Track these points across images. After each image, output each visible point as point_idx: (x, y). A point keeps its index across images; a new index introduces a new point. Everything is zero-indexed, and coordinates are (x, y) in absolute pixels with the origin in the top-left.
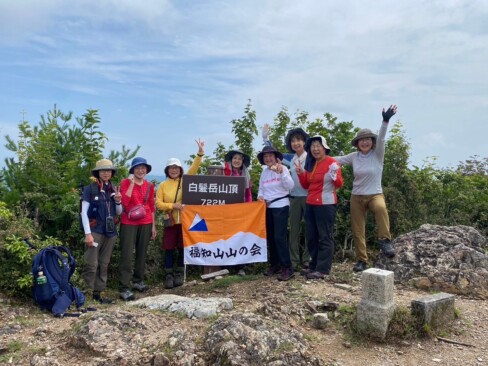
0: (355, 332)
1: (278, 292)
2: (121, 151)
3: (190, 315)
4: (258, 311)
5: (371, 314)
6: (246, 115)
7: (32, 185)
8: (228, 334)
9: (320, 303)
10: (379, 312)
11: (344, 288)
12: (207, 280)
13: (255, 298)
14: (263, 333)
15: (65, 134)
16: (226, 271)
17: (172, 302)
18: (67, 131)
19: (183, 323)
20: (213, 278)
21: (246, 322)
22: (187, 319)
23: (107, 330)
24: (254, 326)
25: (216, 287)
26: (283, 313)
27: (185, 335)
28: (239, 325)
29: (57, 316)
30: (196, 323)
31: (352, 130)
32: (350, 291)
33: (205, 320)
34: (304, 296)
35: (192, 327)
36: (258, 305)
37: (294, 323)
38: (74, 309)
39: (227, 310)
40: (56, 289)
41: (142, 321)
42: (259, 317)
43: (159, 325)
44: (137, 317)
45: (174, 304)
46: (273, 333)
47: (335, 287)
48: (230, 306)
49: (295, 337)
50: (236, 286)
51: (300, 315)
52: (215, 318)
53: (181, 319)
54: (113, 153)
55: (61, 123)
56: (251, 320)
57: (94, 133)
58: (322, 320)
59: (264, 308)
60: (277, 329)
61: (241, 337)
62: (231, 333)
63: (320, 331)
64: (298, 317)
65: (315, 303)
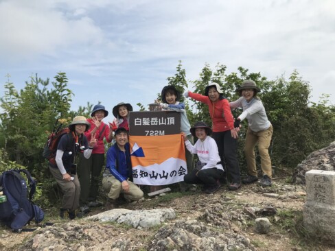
0: (303, 235)
1: (214, 203)
2: (86, 106)
3: (135, 226)
4: (200, 219)
5: (319, 216)
6: (178, 73)
7: (15, 129)
8: (171, 242)
9: (258, 209)
10: (329, 214)
11: (273, 197)
12: (153, 197)
13: (195, 208)
14: (209, 240)
15: (44, 95)
16: (168, 189)
17: (120, 214)
18: (46, 92)
19: (129, 233)
20: (158, 195)
21: (190, 229)
22: (133, 229)
23: (52, 242)
24: (198, 233)
25: (161, 202)
26: (225, 219)
27: (128, 245)
28: (183, 232)
29: (15, 231)
30: (140, 232)
31: (260, 79)
32: (280, 198)
33: (150, 229)
34: (239, 205)
35: (137, 236)
36: (198, 214)
37: (237, 229)
38: (34, 224)
39: (170, 219)
40: (16, 207)
41: (89, 232)
42: (202, 224)
43: (105, 236)
44: (85, 228)
45: (122, 216)
46: (219, 240)
47: (264, 196)
48: (172, 216)
49: (243, 242)
50: (177, 200)
51: (241, 221)
52: (159, 227)
53: (128, 229)
54: (80, 108)
55: (41, 87)
56: (195, 226)
57: (63, 90)
58: (265, 225)
59: (206, 216)
60: (222, 235)
61: (185, 245)
62: (175, 241)
63: (264, 236)
64: (239, 223)
65: (253, 209)
